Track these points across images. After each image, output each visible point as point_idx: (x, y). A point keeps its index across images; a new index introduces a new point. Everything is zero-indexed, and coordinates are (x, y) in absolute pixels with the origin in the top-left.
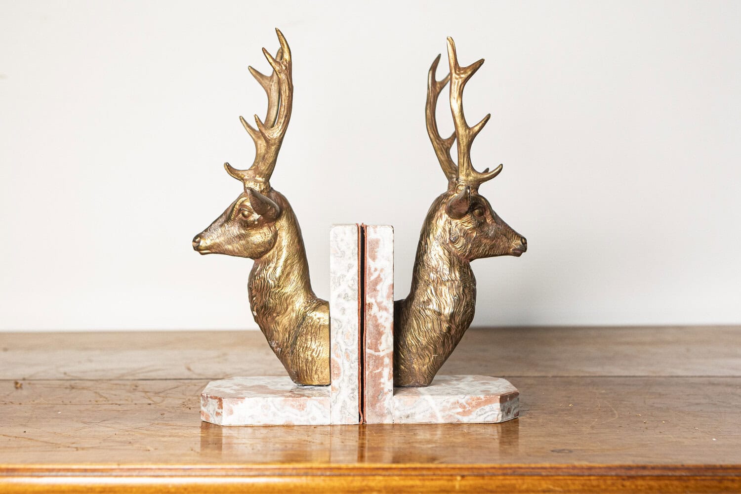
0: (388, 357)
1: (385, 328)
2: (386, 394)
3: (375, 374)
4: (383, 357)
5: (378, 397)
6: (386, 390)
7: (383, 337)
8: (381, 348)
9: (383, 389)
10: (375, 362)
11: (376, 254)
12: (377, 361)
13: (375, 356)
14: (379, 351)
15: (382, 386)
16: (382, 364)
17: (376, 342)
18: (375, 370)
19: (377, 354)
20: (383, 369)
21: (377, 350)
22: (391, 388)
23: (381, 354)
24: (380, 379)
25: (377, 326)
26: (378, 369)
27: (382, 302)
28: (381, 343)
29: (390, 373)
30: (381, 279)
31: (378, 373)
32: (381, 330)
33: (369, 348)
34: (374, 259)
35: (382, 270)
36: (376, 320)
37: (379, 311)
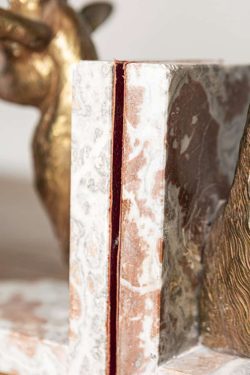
0: (151, 298)
1: (148, 246)
2: (147, 360)
3: (132, 322)
4: (144, 296)
5: (134, 363)
6: (147, 354)
7: (146, 262)
8: (142, 280)
9: (142, 350)
10: (132, 302)
11: (138, 114)
12: (135, 302)
13: (133, 293)
14: (139, 286)
15: (141, 346)
16: (142, 308)
17: (135, 270)
18: (132, 317)
19: (135, 289)
20: (143, 318)
21: (135, 283)
22: (156, 352)
23: (142, 291)
24: (138, 333)
25: (136, 241)
26: (136, 315)
27: (145, 201)
28: (141, 272)
29: (153, 327)
30: (144, 161)
31: (136, 321)
32: (142, 249)
33: (123, 277)
34: (135, 124)
35: (146, 144)
36: (136, 232)
37: (141, 216)
